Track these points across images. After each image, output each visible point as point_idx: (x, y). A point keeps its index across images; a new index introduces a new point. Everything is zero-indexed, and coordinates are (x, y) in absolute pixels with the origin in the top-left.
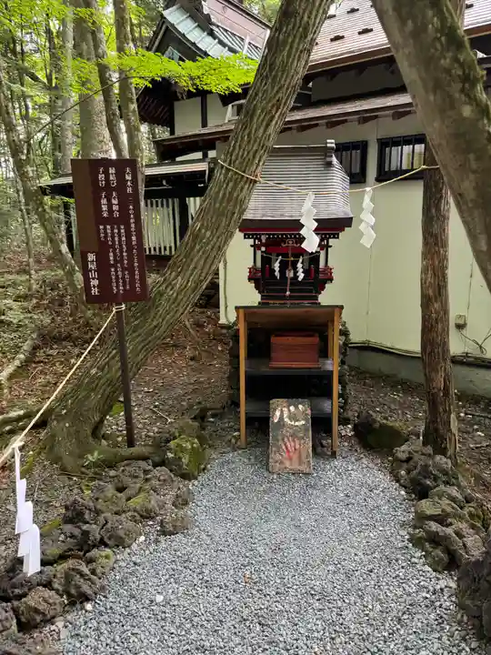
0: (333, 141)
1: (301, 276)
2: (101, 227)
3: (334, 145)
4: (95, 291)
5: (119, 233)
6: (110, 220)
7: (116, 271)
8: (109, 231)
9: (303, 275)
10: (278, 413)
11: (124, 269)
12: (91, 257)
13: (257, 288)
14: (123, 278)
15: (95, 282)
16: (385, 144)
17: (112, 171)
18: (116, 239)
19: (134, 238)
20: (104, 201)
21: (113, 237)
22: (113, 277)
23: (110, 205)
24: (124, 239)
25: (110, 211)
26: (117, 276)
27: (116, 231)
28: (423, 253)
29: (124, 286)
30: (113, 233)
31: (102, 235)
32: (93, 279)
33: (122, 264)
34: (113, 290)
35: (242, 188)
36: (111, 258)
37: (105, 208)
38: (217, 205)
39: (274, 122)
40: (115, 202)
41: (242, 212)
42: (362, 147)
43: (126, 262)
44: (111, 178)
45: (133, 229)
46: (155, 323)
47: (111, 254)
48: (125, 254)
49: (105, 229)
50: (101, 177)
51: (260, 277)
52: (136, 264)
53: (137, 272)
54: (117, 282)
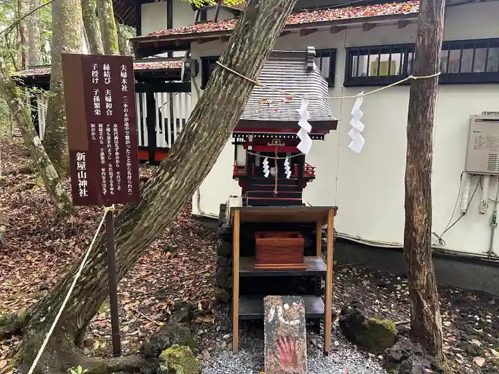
0: (313, 48)
1: (289, 173)
2: (93, 126)
3: (314, 52)
4: (83, 193)
5: (112, 132)
6: (103, 119)
7: (107, 172)
8: (101, 130)
9: (290, 172)
10: (272, 312)
11: (115, 169)
12: (80, 156)
14: (114, 178)
15: (85, 183)
16: (353, 52)
17: (106, 67)
18: (109, 138)
19: (127, 137)
20: (97, 99)
21: (105, 136)
22: (104, 178)
23: (103, 103)
24: (116, 138)
25: (103, 108)
26: (107, 176)
27: (108, 130)
29: (115, 187)
30: (105, 132)
31: (93, 134)
32: (82, 179)
33: (114, 165)
34: (102, 191)
36: (102, 158)
37: (97, 106)
40: (108, 99)
41: (240, 113)
42: (332, 54)
43: (117, 161)
44: (105, 75)
45: (127, 128)
46: (145, 225)
47: (102, 154)
48: (117, 154)
49: (97, 128)
50: (95, 73)
51: (247, 176)
52: (129, 164)
53: (129, 172)
54: (108, 184)
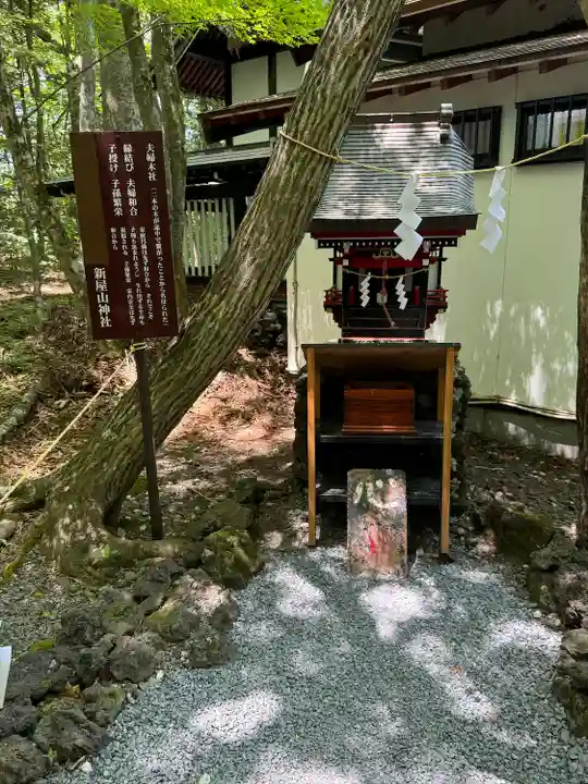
0: (450, 105)
1: (403, 302)
2: (113, 230)
3: (451, 111)
4: (105, 322)
5: (138, 239)
6: (124, 221)
7: (134, 294)
8: (123, 236)
9: (406, 300)
10: (359, 491)
11: (144, 291)
12: (99, 273)
13: (336, 319)
14: (144, 302)
15: (105, 309)
16: (527, 110)
17: (127, 149)
18: (134, 247)
19: (159, 246)
20: (117, 193)
21: (129, 243)
22: (131, 302)
23: (125, 198)
24: (144, 247)
25: (125, 206)
26: (135, 300)
27: (134, 235)
28: (582, 265)
29: (146, 314)
30: (129, 239)
31: (114, 242)
32: (103, 304)
33: (143, 285)
34: (129, 320)
35: (313, 170)
36: (128, 275)
37: (117, 202)
38: (277, 197)
39: (360, 72)
40: (132, 193)
42: (494, 115)
43: (147, 280)
44: (126, 159)
45: (157, 233)
46: (189, 368)
47: (127, 269)
48: (145, 269)
49: (118, 233)
50: (113, 157)
51: (341, 304)
52: (162, 284)
53: (163, 295)
54: (136, 310)
